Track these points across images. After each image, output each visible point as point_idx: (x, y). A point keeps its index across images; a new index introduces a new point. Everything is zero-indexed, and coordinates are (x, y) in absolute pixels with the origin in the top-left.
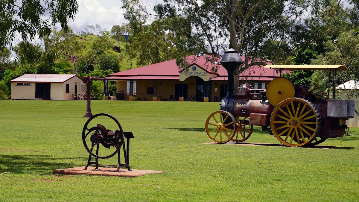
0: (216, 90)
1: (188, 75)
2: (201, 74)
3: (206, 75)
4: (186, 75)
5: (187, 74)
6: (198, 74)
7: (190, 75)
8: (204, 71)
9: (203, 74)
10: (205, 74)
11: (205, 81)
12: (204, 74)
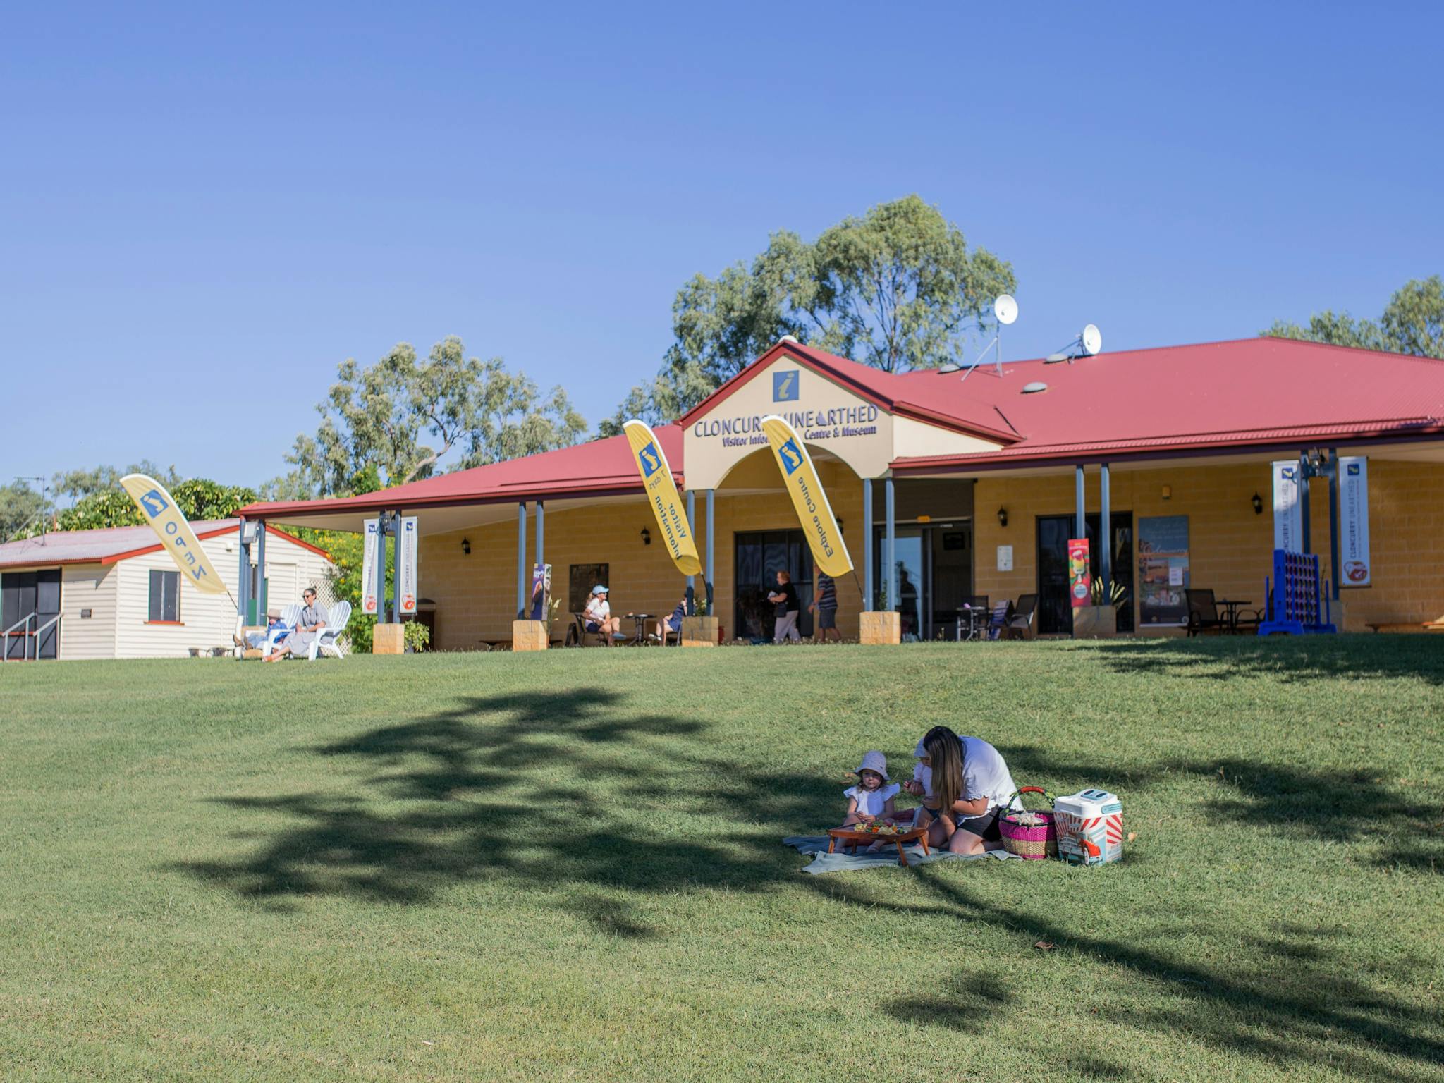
0: (1005, 557)
1: (743, 442)
2: (831, 428)
3: (872, 431)
4: (727, 442)
5: (733, 436)
6: (816, 429)
7: (754, 441)
8: (852, 401)
9: (852, 426)
10: (867, 425)
11: (862, 476)
12: (858, 426)
